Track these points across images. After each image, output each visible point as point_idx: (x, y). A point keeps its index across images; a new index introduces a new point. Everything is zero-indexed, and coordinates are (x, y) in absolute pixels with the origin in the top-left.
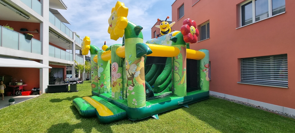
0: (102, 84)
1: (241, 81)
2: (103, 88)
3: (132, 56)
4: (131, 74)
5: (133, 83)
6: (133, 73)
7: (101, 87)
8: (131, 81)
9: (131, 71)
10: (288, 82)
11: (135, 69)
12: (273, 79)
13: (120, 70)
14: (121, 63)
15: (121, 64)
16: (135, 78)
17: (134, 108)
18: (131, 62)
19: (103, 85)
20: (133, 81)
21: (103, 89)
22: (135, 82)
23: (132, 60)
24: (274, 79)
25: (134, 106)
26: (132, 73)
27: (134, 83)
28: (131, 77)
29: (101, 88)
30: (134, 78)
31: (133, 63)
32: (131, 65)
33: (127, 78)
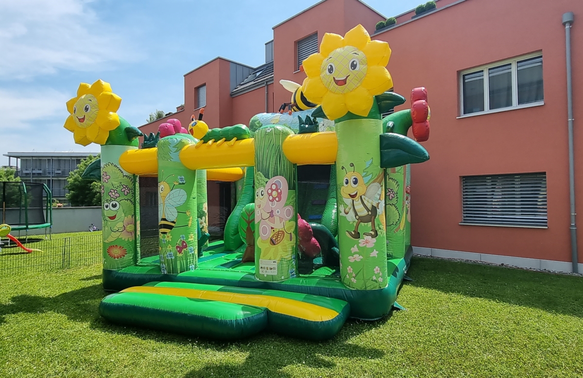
0: (184, 242)
1: (464, 220)
2: (186, 253)
3: (372, 163)
4: (369, 207)
5: (374, 229)
6: (375, 205)
7: (180, 252)
8: (370, 224)
9: (370, 201)
10: (546, 218)
11: (378, 194)
12: (520, 215)
13: (292, 198)
14: (294, 180)
15: (294, 182)
16: (379, 215)
17: (377, 288)
18: (372, 178)
19: (186, 247)
20: (373, 224)
21: (184, 258)
22: (379, 225)
23: (372, 173)
24: (522, 214)
25: (376, 284)
26: (371, 203)
27: (377, 228)
28: (370, 213)
29: (179, 255)
30: (377, 216)
31: (374, 182)
32: (370, 186)
33: (356, 216)
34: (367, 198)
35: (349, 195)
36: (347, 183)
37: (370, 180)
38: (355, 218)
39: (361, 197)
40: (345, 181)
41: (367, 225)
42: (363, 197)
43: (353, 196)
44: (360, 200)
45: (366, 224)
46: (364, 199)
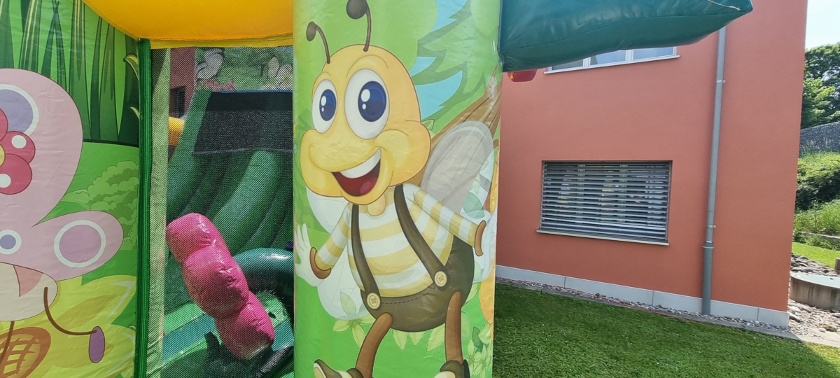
1: (543, 225)
4: (440, 244)
5: (454, 356)
8: (438, 336)
10: (664, 229)
12: (623, 222)
13: (115, 180)
14: (127, 105)
15: (127, 113)
20: (456, 334)
32: (450, 134)
33: (364, 295)
34: (429, 202)
35: (338, 175)
36: (328, 111)
37: (449, 104)
38: (359, 301)
39: (399, 191)
40: (318, 101)
41: (424, 341)
42: (409, 192)
43: (355, 187)
44: (392, 208)
45: (417, 336)
46: (417, 203)
